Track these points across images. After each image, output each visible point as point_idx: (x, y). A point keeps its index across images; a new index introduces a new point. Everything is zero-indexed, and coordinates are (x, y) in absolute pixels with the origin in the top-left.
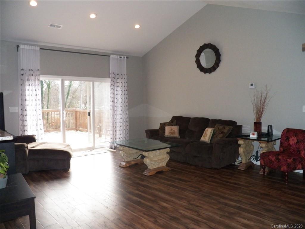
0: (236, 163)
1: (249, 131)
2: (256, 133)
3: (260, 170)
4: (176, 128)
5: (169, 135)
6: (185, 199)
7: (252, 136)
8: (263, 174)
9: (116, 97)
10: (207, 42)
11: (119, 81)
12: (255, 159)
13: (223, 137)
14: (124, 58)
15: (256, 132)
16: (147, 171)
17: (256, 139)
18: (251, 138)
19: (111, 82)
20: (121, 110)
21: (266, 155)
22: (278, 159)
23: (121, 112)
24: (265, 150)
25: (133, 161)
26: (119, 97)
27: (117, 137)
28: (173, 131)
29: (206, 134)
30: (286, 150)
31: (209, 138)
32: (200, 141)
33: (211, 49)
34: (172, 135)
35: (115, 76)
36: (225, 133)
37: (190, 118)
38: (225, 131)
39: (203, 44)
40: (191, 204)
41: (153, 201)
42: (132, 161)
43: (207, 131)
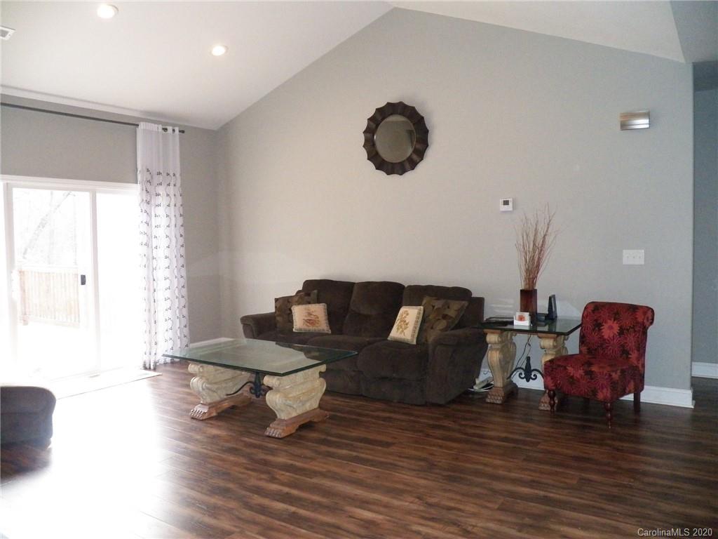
0: (476, 388)
1: (512, 312)
2: (527, 315)
3: (540, 402)
4: (319, 310)
5: (305, 327)
6: (410, 492)
7: (518, 324)
8: (549, 409)
9: (155, 232)
10: (394, 100)
11: (161, 190)
12: (523, 376)
13: (445, 329)
14: (174, 130)
15: (528, 313)
16: (276, 427)
17: (528, 329)
18: (515, 328)
19: (141, 194)
20: (169, 267)
21: (559, 366)
22: (589, 373)
23: (167, 273)
24: (552, 354)
25: (226, 399)
26: (161, 232)
27: (160, 338)
28: (312, 317)
29: (405, 321)
30: (596, 350)
31: (414, 331)
32: (389, 339)
33: (404, 116)
34: (312, 328)
35: (152, 177)
36: (451, 317)
37: (353, 284)
38: (452, 313)
39: (385, 104)
40: (430, 505)
41: (332, 510)
42: (223, 401)
43: (407, 314)
